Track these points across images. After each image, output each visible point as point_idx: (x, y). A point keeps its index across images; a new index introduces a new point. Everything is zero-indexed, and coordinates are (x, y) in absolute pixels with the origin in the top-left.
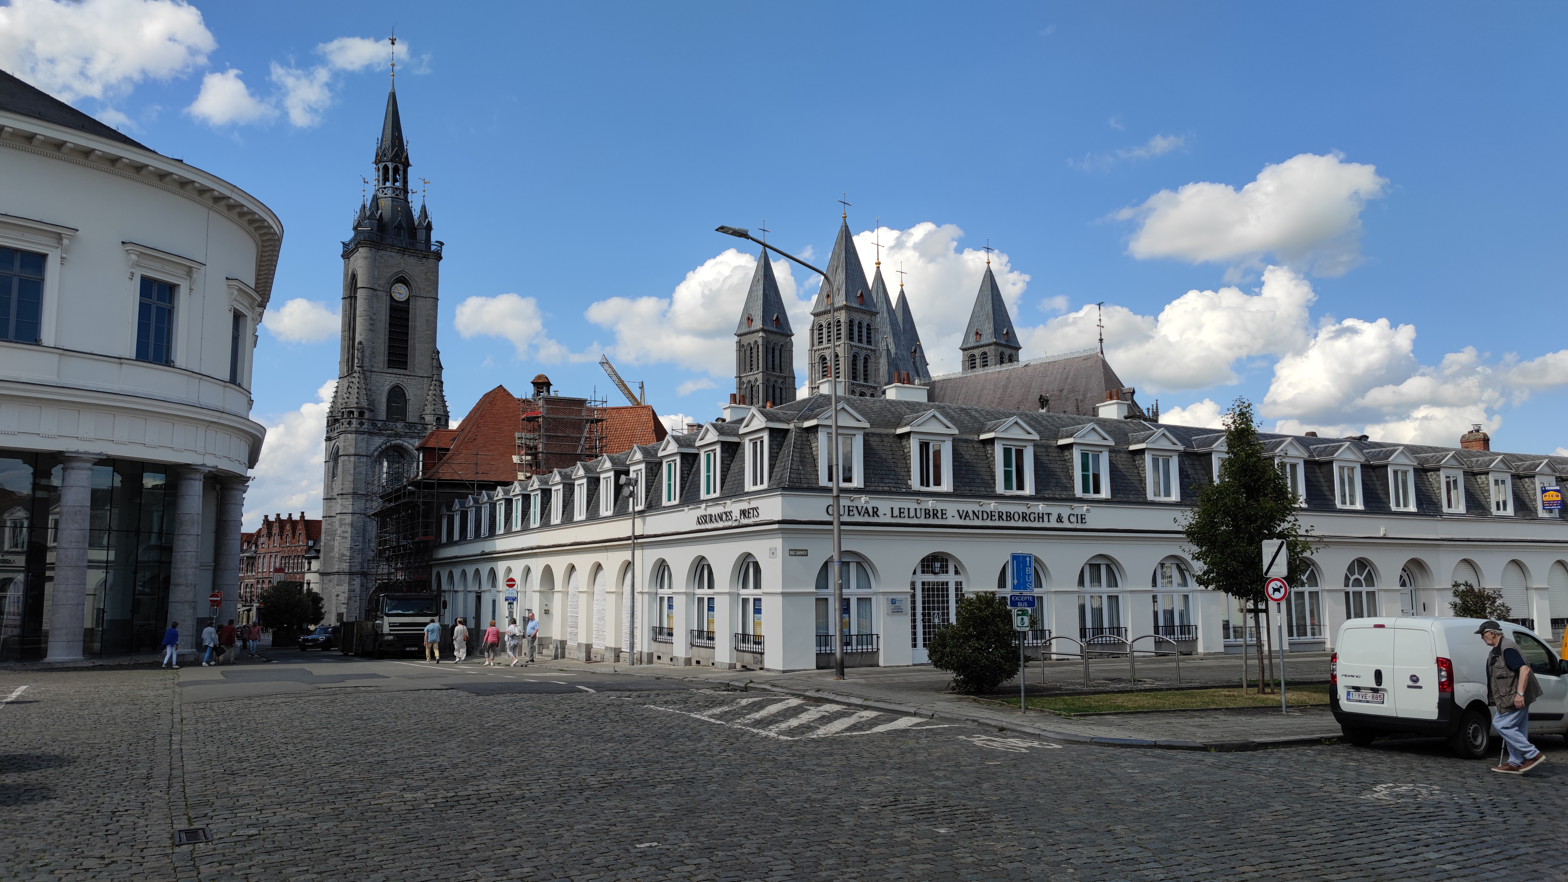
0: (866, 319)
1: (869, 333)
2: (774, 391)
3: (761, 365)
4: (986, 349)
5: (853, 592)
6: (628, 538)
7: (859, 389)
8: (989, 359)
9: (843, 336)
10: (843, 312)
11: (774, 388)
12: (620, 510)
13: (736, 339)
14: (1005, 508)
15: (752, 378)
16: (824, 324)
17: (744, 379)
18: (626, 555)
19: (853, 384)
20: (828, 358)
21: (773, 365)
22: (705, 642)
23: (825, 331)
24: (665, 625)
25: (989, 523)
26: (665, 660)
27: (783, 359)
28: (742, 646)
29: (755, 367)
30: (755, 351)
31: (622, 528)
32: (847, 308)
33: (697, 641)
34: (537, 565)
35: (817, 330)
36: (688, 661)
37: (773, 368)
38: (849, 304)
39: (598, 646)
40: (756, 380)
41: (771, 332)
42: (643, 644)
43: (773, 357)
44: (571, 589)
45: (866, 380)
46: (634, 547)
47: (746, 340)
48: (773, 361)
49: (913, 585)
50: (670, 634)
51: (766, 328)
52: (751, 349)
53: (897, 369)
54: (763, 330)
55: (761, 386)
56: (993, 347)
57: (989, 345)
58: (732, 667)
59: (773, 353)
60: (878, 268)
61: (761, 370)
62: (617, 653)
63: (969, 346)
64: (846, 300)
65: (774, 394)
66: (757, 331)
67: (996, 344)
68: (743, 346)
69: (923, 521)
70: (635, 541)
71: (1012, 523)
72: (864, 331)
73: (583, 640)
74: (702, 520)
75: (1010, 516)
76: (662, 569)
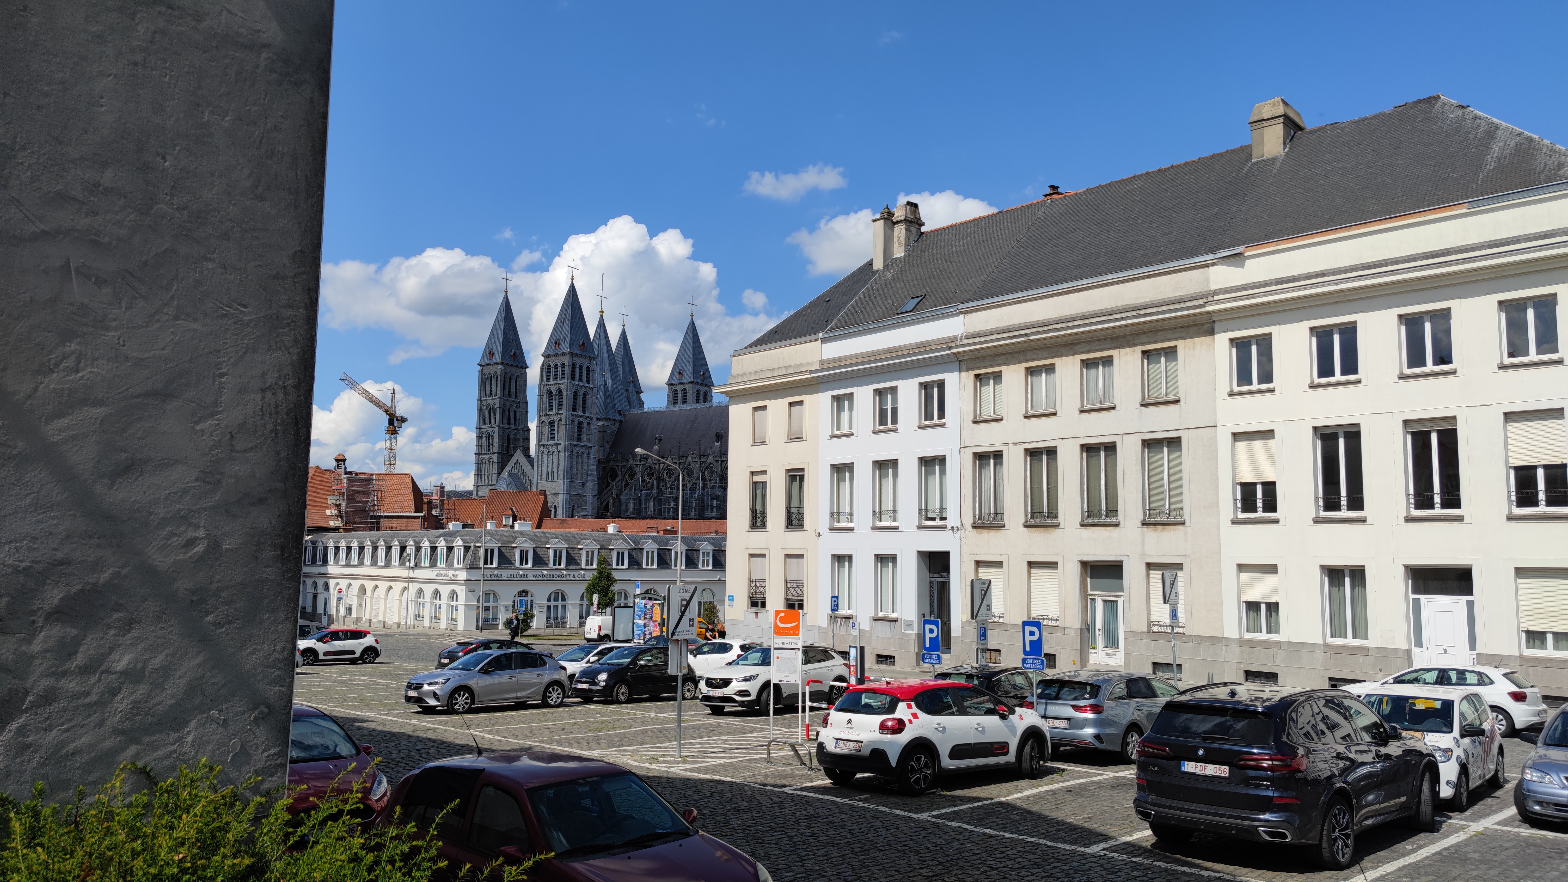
0: (586, 363)
1: (588, 374)
2: (509, 413)
3: (498, 392)
4: (686, 386)
5: (491, 604)
6: (406, 578)
7: (577, 419)
8: (687, 394)
9: (566, 376)
10: (567, 357)
11: (509, 411)
12: (402, 564)
13: (479, 368)
14: (551, 573)
15: (491, 402)
16: (552, 365)
17: (484, 403)
18: (406, 584)
19: (572, 415)
20: (554, 393)
21: (510, 392)
22: (436, 620)
23: (552, 370)
24: (421, 613)
25: (545, 579)
26: (420, 627)
27: (518, 388)
28: (450, 622)
29: (493, 393)
30: (494, 380)
31: (404, 573)
32: (571, 354)
33: (434, 620)
34: (356, 584)
35: (546, 369)
36: (430, 628)
37: (510, 395)
38: (572, 351)
39: (388, 621)
40: (494, 404)
41: (509, 365)
42: (411, 621)
43: (510, 385)
44: (375, 596)
45: (584, 411)
46: (409, 582)
47: (487, 370)
48: (510, 388)
49: (514, 601)
50: (423, 617)
51: (505, 362)
52: (491, 378)
53: (613, 401)
54: (502, 363)
55: (498, 409)
56: (691, 385)
57: (689, 383)
58: (446, 629)
59: (510, 382)
60: (602, 315)
61: (498, 396)
62: (399, 625)
63: (673, 382)
64: (570, 348)
65: (509, 416)
66: (497, 364)
67: (694, 383)
68: (485, 375)
69: (519, 579)
70: (409, 579)
71: (554, 579)
72: (584, 372)
73: (381, 619)
74: (438, 575)
75: (553, 576)
76: (420, 592)
